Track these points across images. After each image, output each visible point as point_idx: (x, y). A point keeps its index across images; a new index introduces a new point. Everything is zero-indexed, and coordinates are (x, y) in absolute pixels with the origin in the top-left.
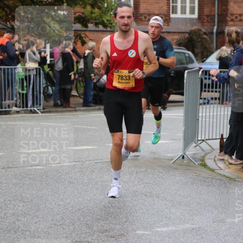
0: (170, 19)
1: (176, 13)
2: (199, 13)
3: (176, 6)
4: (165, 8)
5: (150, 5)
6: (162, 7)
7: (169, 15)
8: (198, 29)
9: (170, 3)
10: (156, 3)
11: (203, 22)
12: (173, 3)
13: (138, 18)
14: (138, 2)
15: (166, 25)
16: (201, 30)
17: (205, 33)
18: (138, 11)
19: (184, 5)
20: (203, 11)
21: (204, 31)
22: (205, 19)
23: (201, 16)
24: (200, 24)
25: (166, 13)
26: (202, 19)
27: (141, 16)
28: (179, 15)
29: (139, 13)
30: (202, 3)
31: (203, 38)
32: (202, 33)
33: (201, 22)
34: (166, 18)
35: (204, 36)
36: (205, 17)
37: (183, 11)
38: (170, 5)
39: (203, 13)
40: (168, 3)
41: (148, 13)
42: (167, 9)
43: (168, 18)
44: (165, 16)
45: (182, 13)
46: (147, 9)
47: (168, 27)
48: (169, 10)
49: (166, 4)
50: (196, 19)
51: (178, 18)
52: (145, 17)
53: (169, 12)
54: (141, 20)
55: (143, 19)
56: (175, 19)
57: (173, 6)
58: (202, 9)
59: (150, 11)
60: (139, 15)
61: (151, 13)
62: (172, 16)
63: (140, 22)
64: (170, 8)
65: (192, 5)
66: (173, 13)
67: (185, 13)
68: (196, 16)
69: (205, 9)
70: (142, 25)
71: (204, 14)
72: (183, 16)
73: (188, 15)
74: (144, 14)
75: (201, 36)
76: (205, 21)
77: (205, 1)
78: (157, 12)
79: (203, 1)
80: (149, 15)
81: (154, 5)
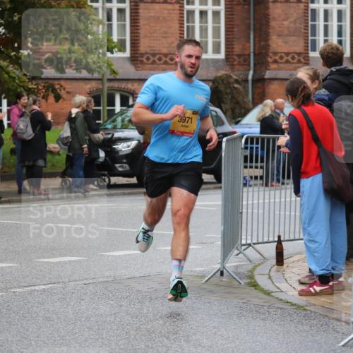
2: (227, 52)
5: (154, 40)
6: (173, 42)
8: (226, 75)
9: (183, 37)
10: (163, 37)
12: (188, 37)
13: (137, 60)
14: (137, 36)
16: (231, 77)
17: (237, 81)
18: (138, 50)
19: (204, 39)
20: (233, 48)
21: (236, 78)
22: (235, 60)
23: (230, 57)
24: (228, 68)
26: (231, 60)
27: (142, 57)
31: (235, 88)
32: (232, 80)
33: (230, 65)
35: (236, 86)
36: (235, 57)
39: (233, 52)
40: (180, 37)
41: (152, 52)
46: (150, 47)
50: (222, 60)
52: (148, 59)
54: (142, 62)
55: (145, 61)
58: (230, 46)
59: (155, 49)
60: (138, 55)
61: (156, 52)
63: (140, 65)
65: (217, 40)
67: (206, 52)
68: (222, 56)
69: (235, 46)
70: (143, 69)
71: (235, 53)
73: (210, 55)
74: (146, 53)
75: (231, 86)
76: (235, 63)
77: (235, 33)
78: (165, 51)
79: (232, 35)
80: (154, 55)
81: (160, 40)
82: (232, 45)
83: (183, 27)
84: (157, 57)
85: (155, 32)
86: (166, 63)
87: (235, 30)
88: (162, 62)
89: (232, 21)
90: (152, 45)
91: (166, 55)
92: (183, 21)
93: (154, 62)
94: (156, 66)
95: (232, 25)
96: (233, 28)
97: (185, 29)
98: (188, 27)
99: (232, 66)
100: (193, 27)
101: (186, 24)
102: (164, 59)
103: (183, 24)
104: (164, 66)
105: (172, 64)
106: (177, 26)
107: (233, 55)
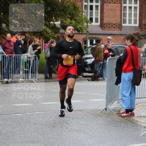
0: (122, 27)
1: (126, 23)
2: (139, 23)
3: (126, 19)
4: (119, 20)
5: (110, 18)
6: (117, 19)
7: (122, 24)
8: (138, 33)
9: (122, 17)
10: (114, 17)
11: (142, 29)
12: (124, 17)
13: (103, 26)
14: (103, 17)
15: (120, 30)
17: (142, 35)
18: (103, 22)
19: (130, 18)
20: (142, 22)
21: (141, 34)
22: (143, 27)
23: (141, 25)
25: (120, 23)
26: (141, 27)
27: (105, 25)
28: (127, 24)
29: (104, 23)
30: (141, 17)
31: (141, 38)
32: (140, 35)
34: (120, 26)
35: (141, 37)
36: (143, 26)
37: (130, 22)
38: (122, 19)
39: (142, 23)
40: (120, 17)
41: (109, 23)
42: (120, 20)
43: (121, 26)
44: (119, 25)
45: (129, 23)
46: (108, 21)
47: (121, 31)
48: (122, 21)
49: (120, 18)
50: (138, 26)
51: (127, 26)
52: (107, 26)
53: (122, 23)
54: (105, 27)
55: (106, 26)
56: (125, 26)
57: (124, 19)
58: (141, 21)
59: (110, 22)
60: (103, 24)
61: (111, 23)
62: (123, 25)
63: (104, 28)
64: (122, 20)
65: (136, 18)
66: (123, 23)
67: (131, 23)
68: (137, 25)
69: (143, 21)
70: (105, 30)
71: (143, 24)
72: (130, 25)
73: (133, 25)
74: (107, 23)
75: (140, 37)
76: (143, 28)
77: (143, 16)
78: (114, 23)
79: (142, 16)
80: (109, 24)
81: (112, 18)
82: (142, 20)
83: (122, 13)
84: (111, 25)
85: (110, 15)
86: (114, 27)
87: (143, 14)
88: (113, 27)
89: (142, 11)
90: (109, 20)
91: (114, 24)
92: (122, 10)
93: (109, 27)
94: (110, 29)
95: (142, 12)
96: (142, 14)
97: (123, 14)
98: (124, 13)
99: (141, 29)
100: (126, 13)
101: (123, 12)
102: (114, 26)
103: (122, 12)
104: (114, 29)
105: (117, 28)
106: (119, 12)
107: (142, 24)
